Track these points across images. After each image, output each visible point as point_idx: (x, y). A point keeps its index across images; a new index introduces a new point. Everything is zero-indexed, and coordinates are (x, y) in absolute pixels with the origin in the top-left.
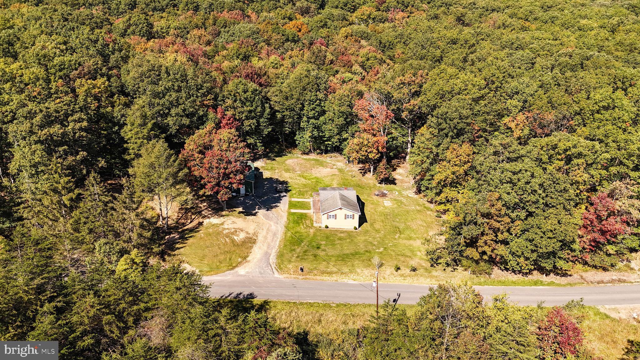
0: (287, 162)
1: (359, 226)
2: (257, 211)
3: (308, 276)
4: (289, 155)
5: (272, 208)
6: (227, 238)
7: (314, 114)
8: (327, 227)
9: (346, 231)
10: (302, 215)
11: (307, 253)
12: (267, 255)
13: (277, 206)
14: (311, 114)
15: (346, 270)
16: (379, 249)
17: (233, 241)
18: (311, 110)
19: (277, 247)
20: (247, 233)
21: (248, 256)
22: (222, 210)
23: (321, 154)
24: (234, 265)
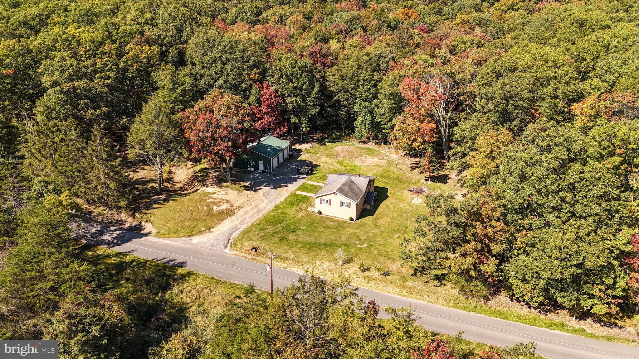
1: (357, 219)
2: (261, 187)
3: (258, 258)
5: (282, 187)
6: (206, 206)
7: (368, 96)
8: (321, 213)
9: (339, 221)
10: (305, 197)
11: (275, 235)
12: (235, 228)
13: (285, 186)
14: (364, 96)
15: (304, 259)
16: (362, 245)
17: (210, 210)
18: (365, 92)
19: (250, 224)
20: (232, 205)
21: (213, 227)
22: (225, 181)
24: (194, 233)
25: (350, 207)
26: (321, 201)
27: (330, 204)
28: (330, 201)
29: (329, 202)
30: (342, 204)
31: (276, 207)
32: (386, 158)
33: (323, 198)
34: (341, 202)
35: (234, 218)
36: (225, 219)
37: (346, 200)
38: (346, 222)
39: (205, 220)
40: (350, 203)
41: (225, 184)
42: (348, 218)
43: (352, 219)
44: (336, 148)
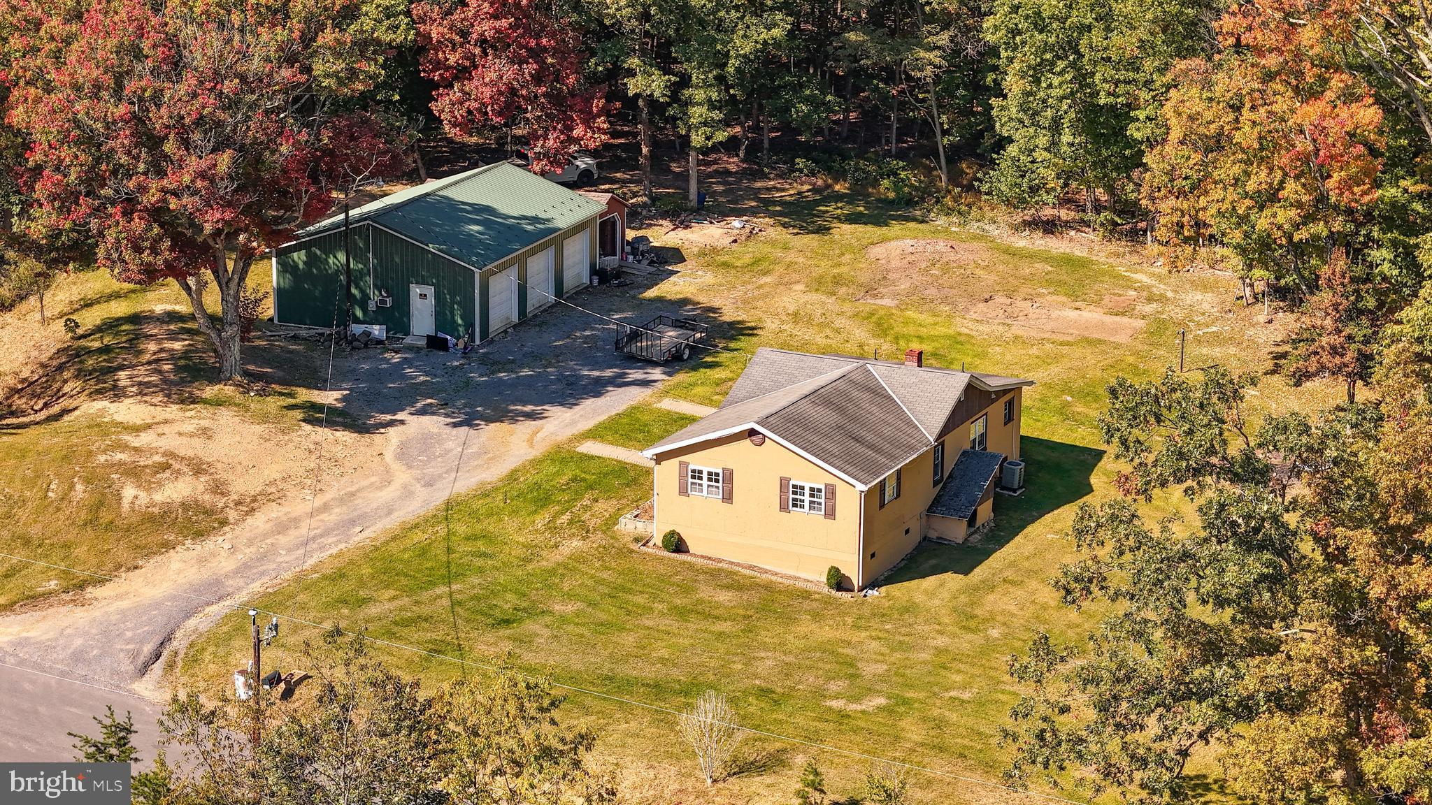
1: (875, 581)
8: (676, 544)
22: (214, 375)
25: (830, 514)
26: (682, 476)
27: (728, 498)
28: (729, 476)
29: (725, 482)
30: (791, 496)
32: (1149, 308)
33: (696, 461)
34: (784, 482)
35: (218, 543)
36: (168, 546)
39: (67, 546)
40: (831, 491)
41: (210, 392)
42: (817, 577)
43: (839, 582)
44: (876, 251)
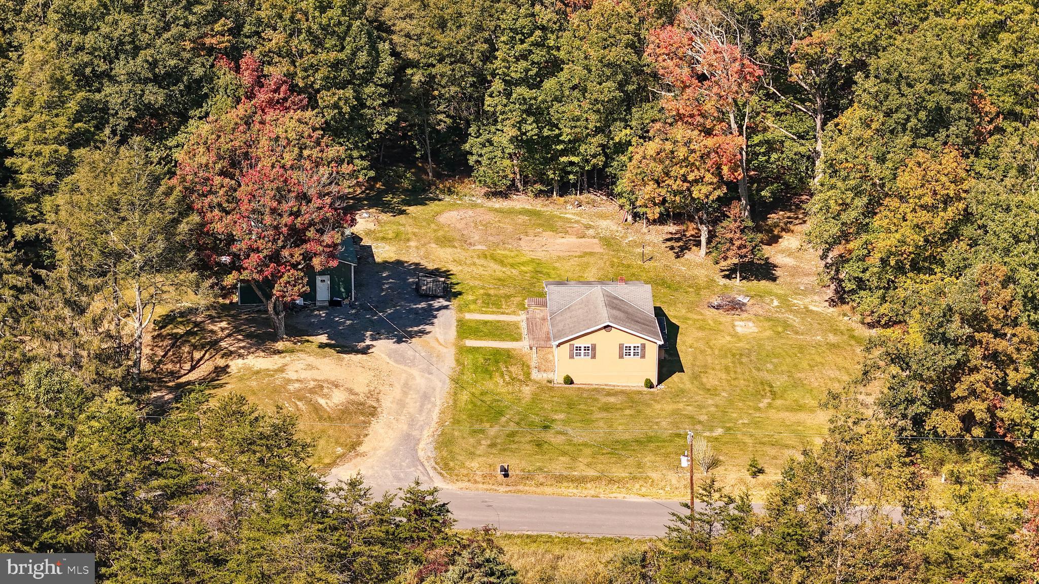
0: (444, 218)
1: (660, 381)
2: (368, 342)
3: (521, 487)
4: (447, 198)
5: (411, 335)
6: (300, 400)
7: (527, 70)
8: (569, 381)
9: (623, 392)
10: (497, 352)
11: (516, 439)
12: (409, 441)
13: (423, 332)
14: (518, 70)
15: (618, 472)
16: (712, 431)
17: (317, 409)
18: (518, 60)
19: (434, 425)
20: (351, 391)
21: (360, 443)
22: (275, 338)
23: (548, 194)
24: (327, 461)
25: (643, 356)
26: (571, 351)
27: (594, 357)
28: (594, 347)
29: (592, 351)
30: (624, 351)
31: (455, 381)
32: (591, 232)
33: (577, 343)
34: (621, 346)
35: (385, 417)
37: (633, 342)
38: (640, 393)
39: (323, 431)
40: (643, 346)
41: (280, 345)
42: (640, 384)
43: (649, 385)
44: (442, 220)
